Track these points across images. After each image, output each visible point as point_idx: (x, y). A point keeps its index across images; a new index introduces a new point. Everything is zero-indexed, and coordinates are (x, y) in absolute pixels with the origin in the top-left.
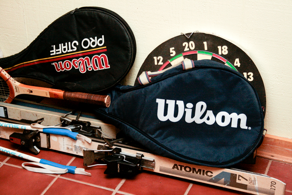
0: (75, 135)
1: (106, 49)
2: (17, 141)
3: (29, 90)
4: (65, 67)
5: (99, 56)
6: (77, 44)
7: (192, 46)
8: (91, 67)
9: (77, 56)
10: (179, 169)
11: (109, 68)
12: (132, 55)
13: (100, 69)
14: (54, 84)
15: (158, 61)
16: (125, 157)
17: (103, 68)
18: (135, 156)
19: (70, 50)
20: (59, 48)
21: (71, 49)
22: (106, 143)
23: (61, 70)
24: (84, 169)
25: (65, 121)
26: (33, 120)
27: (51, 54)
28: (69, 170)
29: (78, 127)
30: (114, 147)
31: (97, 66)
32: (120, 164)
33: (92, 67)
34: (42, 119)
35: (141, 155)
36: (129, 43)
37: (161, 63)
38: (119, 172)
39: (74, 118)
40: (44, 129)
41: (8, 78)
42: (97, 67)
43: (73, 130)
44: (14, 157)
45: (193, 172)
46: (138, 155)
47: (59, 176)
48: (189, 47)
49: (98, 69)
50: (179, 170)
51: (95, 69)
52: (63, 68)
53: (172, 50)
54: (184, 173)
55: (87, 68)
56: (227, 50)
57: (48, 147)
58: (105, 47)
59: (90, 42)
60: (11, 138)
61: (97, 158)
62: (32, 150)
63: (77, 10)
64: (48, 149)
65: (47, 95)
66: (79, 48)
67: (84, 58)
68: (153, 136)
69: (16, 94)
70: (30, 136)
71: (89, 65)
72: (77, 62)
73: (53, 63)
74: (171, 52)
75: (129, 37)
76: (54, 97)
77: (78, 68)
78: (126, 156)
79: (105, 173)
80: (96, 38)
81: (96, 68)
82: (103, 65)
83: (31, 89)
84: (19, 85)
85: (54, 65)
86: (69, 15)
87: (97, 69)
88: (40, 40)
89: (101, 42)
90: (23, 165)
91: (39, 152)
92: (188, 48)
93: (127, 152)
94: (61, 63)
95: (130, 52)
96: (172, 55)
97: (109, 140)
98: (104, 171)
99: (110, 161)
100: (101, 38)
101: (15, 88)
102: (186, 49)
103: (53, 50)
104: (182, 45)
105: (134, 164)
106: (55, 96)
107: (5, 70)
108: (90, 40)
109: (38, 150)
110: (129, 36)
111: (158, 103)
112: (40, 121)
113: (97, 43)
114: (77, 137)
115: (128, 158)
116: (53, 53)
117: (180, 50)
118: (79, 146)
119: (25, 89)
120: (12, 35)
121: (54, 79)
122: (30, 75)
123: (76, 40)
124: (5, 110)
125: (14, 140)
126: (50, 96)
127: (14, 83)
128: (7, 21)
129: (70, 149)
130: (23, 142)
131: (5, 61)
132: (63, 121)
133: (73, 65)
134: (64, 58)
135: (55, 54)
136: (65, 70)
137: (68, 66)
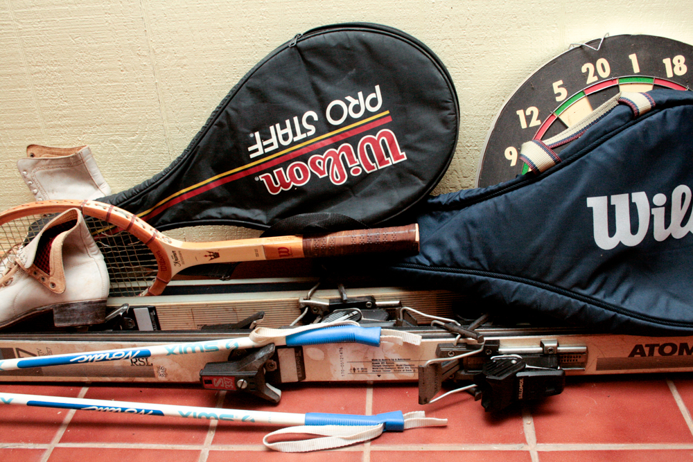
0: (374, 333)
1: (390, 117)
2: (222, 382)
3: (210, 252)
4: (293, 179)
6: (316, 118)
7: (604, 70)
8: (358, 166)
9: (319, 145)
10: (647, 353)
11: (405, 158)
12: (457, 117)
13: (380, 168)
14: (269, 227)
15: (528, 119)
16: (521, 357)
17: (388, 162)
18: (540, 350)
19: (300, 136)
21: (302, 133)
22: (459, 336)
23: (281, 188)
24: (422, 413)
25: (310, 306)
27: (252, 156)
29: (355, 313)
31: (373, 161)
33: (360, 165)
34: (261, 315)
36: (448, 91)
37: (535, 122)
38: (521, 397)
40: (287, 337)
41: (152, 234)
42: (374, 164)
45: (681, 353)
47: (369, 447)
48: (596, 73)
49: (377, 167)
50: (645, 356)
51: (369, 170)
52: (287, 182)
53: (559, 87)
54: (658, 360)
55: (348, 169)
56: (685, 63)
57: (299, 378)
58: (387, 112)
62: (265, 395)
63: (300, 38)
64: (301, 384)
65: (257, 255)
66: (323, 126)
67: (337, 149)
69: (175, 270)
70: (256, 364)
71: (352, 161)
73: (260, 177)
74: (555, 93)
75: (444, 78)
76: (277, 256)
77: (326, 175)
80: (360, 94)
82: (388, 155)
83: (214, 250)
84: (182, 246)
85: (261, 179)
86: (287, 50)
87: (374, 168)
88: (215, 127)
89: (374, 103)
90: (266, 442)
91: (281, 398)
92: (594, 76)
94: (280, 171)
95: (452, 111)
96: (558, 99)
100: (375, 92)
101: (172, 254)
102: (591, 79)
103: (256, 143)
104: (581, 70)
107: (141, 217)
108: (348, 103)
109: (278, 392)
113: (365, 105)
116: (257, 150)
117: (576, 84)
118: (384, 358)
119: (199, 252)
120: (129, 139)
121: (267, 215)
122: (202, 217)
123: (312, 108)
124: (152, 314)
125: (216, 382)
126: (266, 257)
127: (167, 243)
128: (113, 106)
129: (360, 370)
130: (243, 382)
131: (133, 196)
132: (307, 309)
133: (311, 171)
134: (288, 158)
135: (263, 153)
136: (293, 186)
137: (300, 177)
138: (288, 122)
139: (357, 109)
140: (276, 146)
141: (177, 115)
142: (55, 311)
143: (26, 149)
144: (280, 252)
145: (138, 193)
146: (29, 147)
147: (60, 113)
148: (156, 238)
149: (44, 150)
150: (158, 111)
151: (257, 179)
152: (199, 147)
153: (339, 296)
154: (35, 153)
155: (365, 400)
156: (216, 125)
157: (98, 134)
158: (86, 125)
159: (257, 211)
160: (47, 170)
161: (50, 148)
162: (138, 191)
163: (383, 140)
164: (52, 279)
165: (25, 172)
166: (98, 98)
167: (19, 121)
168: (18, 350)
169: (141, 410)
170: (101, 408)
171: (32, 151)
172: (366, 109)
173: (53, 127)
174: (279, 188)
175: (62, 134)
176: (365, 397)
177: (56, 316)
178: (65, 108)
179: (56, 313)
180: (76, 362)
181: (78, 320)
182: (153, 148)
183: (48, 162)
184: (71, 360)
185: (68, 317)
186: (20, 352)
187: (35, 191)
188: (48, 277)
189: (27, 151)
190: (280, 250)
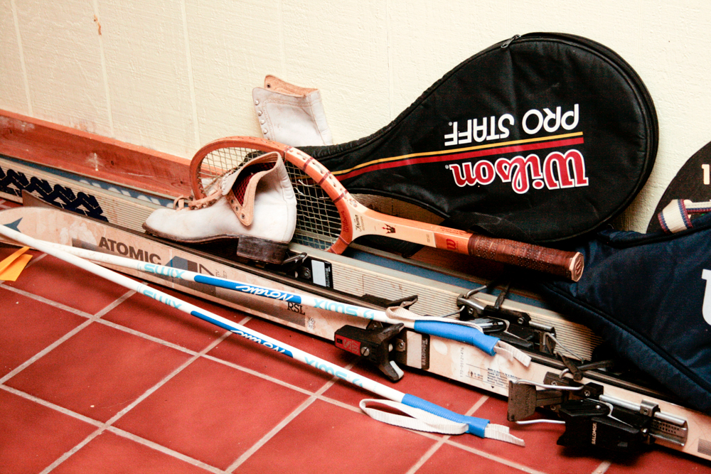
0: (492, 342)
1: (582, 139)
2: (350, 345)
3: (388, 226)
4: (478, 176)
6: (512, 122)
8: (541, 179)
9: (509, 150)
11: (587, 184)
12: (645, 155)
13: (562, 187)
14: (448, 216)
16: (611, 407)
17: (571, 183)
18: (638, 408)
19: (493, 137)
22: (566, 370)
23: (467, 182)
24: (507, 429)
25: (468, 306)
26: (393, 298)
27: (447, 144)
28: (471, 427)
29: (500, 323)
30: (586, 381)
31: (557, 179)
32: (599, 425)
33: (543, 180)
34: (413, 299)
35: (652, 408)
36: (642, 126)
38: (594, 443)
39: (490, 300)
40: (416, 321)
41: (340, 194)
42: (557, 182)
43: (487, 332)
44: (342, 383)
46: (644, 405)
47: (446, 439)
49: (559, 185)
51: (551, 186)
52: (473, 177)
55: (531, 181)
57: (422, 366)
58: (581, 133)
60: (338, 337)
61: (542, 403)
62: (385, 370)
63: (516, 40)
64: (423, 372)
65: (429, 241)
67: (525, 157)
68: (687, 363)
69: (356, 234)
70: (382, 337)
71: (537, 174)
73: (450, 166)
75: (642, 112)
76: (445, 246)
77: (509, 180)
78: (614, 405)
79: (559, 442)
80: (559, 109)
82: (572, 177)
83: (392, 225)
84: (366, 213)
85: (451, 169)
86: (498, 50)
87: (555, 185)
88: (422, 107)
89: (570, 120)
90: (362, 405)
91: (402, 378)
93: (616, 395)
94: (468, 165)
95: (642, 149)
97: (576, 363)
98: (556, 437)
99: (573, 413)
100: (573, 109)
101: (355, 218)
103: (452, 132)
105: (635, 427)
106: (448, 244)
107: (335, 175)
108: (545, 115)
109: (400, 373)
110: (641, 109)
111: (705, 281)
112: (410, 303)
113: (561, 121)
114: (496, 347)
115: (620, 411)
116: (451, 140)
118: (498, 371)
119: (378, 223)
120: (357, 93)
121: (449, 205)
122: (393, 190)
123: (510, 112)
124: (327, 270)
125: (346, 343)
126: (436, 245)
127: (353, 206)
128: (347, 58)
129: (477, 376)
130: (366, 350)
131: (337, 153)
132: (464, 307)
133: (496, 174)
135: (456, 143)
136: (477, 183)
139: (552, 123)
142: (240, 241)
143: (265, 77)
146: (267, 77)
147: (300, 52)
148: (343, 198)
149: (280, 83)
150: (386, 74)
151: (447, 167)
153: (495, 304)
154: (271, 85)
157: (330, 81)
158: (321, 70)
159: (444, 200)
161: (286, 83)
163: (570, 161)
164: (243, 211)
165: (257, 102)
166: (335, 47)
168: (201, 266)
169: (277, 347)
170: (246, 336)
171: (269, 81)
172: (561, 125)
173: (292, 64)
174: (465, 181)
175: (299, 73)
177: (240, 246)
178: (305, 49)
179: (241, 243)
180: (240, 290)
181: (256, 254)
183: (279, 95)
184: (237, 287)
185: (249, 250)
186: (202, 269)
187: (263, 121)
188: (241, 208)
189: (265, 80)
190: (449, 242)
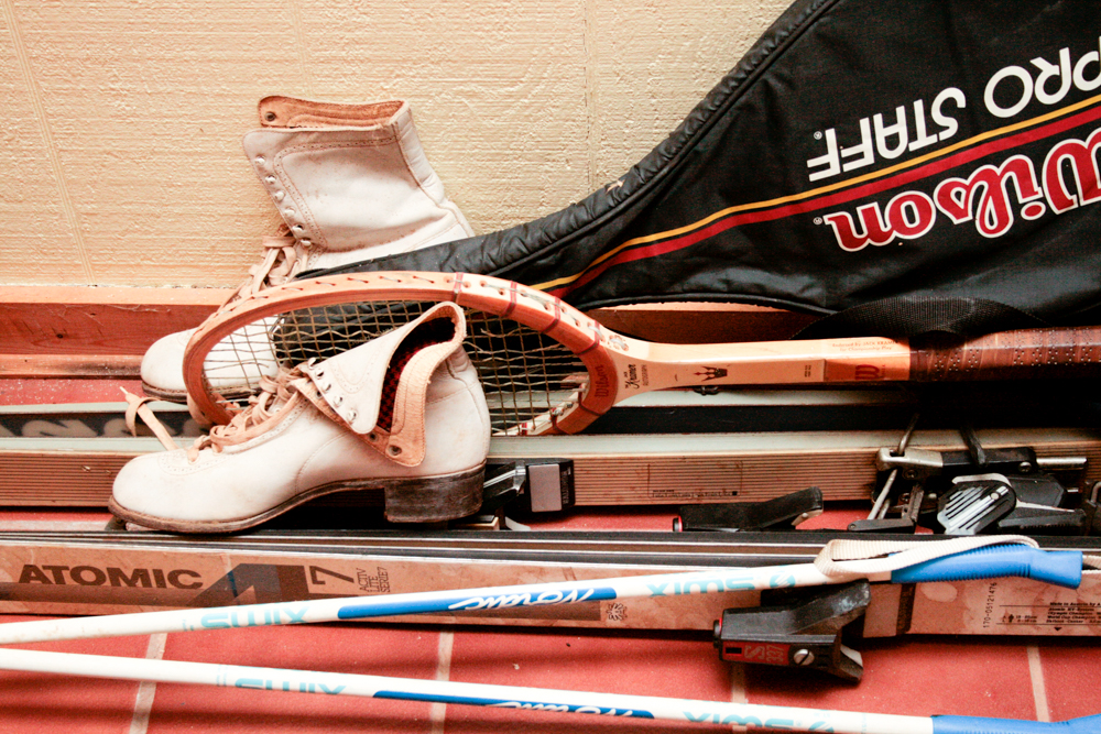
2: (763, 653)
3: (708, 368)
4: (897, 223)
5: (1084, 140)
6: (961, 102)
8: (1037, 200)
13: (1083, 203)
14: (832, 312)
19: (924, 140)
20: (859, 141)
21: (929, 133)
23: (868, 241)
29: (1002, 490)
31: (1073, 190)
33: (1043, 200)
42: (1074, 197)
49: (1079, 200)
51: (1059, 209)
52: (884, 229)
57: (898, 630)
59: (1034, 78)
64: (899, 639)
65: (807, 374)
66: (973, 118)
67: (999, 166)
71: (1028, 191)
72: (964, 192)
73: (826, 217)
76: (850, 377)
77: (970, 217)
80: (1065, 54)
81: (1065, 203)
85: (827, 222)
87: (1071, 203)
89: (1092, 71)
94: (872, 208)
100: (1097, 47)
101: (628, 370)
103: (825, 152)
108: (1035, 73)
109: (859, 658)
113: (1073, 77)
116: (826, 166)
118: (1075, 601)
119: (685, 368)
120: (502, 91)
121: (828, 287)
122: (686, 287)
123: (955, 82)
124: (565, 473)
125: (749, 651)
126: (825, 378)
127: (621, 351)
128: (476, 27)
129: (1023, 619)
130: (807, 656)
133: (937, 210)
134: (893, 184)
135: (838, 172)
136: (896, 238)
137: (912, 220)
138: (901, 111)
139: (1053, 85)
140: (869, 159)
141: (621, 49)
142: (389, 493)
143: (256, 104)
144: (857, 373)
145: (554, 241)
146: (264, 101)
147: (348, 35)
148: (601, 343)
149: (300, 106)
150: (581, 41)
151: (818, 221)
152: (697, 153)
153: (961, 446)
154: (278, 113)
155: (1028, 675)
156: (739, 108)
157: (432, 79)
158: (405, 61)
159: (806, 279)
160: (308, 153)
161: (316, 104)
162: (553, 237)
163: (1099, 149)
164: (393, 440)
165: (261, 160)
166: (444, 10)
167: (245, 47)
168: (314, 569)
169: (609, 710)
170: (529, 706)
171: (270, 108)
172: (1073, 85)
173: (328, 61)
174: (865, 239)
175: (345, 75)
176: (1027, 667)
177: (391, 502)
178: (360, 26)
179: (392, 497)
180: (461, 610)
181: (439, 511)
182: (553, 110)
183: (312, 137)
184: (451, 607)
185: (418, 506)
186: (318, 574)
187: (280, 194)
188: (386, 437)
189: (260, 106)
190: (861, 369)
